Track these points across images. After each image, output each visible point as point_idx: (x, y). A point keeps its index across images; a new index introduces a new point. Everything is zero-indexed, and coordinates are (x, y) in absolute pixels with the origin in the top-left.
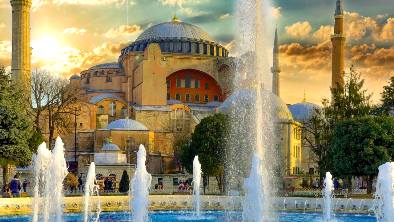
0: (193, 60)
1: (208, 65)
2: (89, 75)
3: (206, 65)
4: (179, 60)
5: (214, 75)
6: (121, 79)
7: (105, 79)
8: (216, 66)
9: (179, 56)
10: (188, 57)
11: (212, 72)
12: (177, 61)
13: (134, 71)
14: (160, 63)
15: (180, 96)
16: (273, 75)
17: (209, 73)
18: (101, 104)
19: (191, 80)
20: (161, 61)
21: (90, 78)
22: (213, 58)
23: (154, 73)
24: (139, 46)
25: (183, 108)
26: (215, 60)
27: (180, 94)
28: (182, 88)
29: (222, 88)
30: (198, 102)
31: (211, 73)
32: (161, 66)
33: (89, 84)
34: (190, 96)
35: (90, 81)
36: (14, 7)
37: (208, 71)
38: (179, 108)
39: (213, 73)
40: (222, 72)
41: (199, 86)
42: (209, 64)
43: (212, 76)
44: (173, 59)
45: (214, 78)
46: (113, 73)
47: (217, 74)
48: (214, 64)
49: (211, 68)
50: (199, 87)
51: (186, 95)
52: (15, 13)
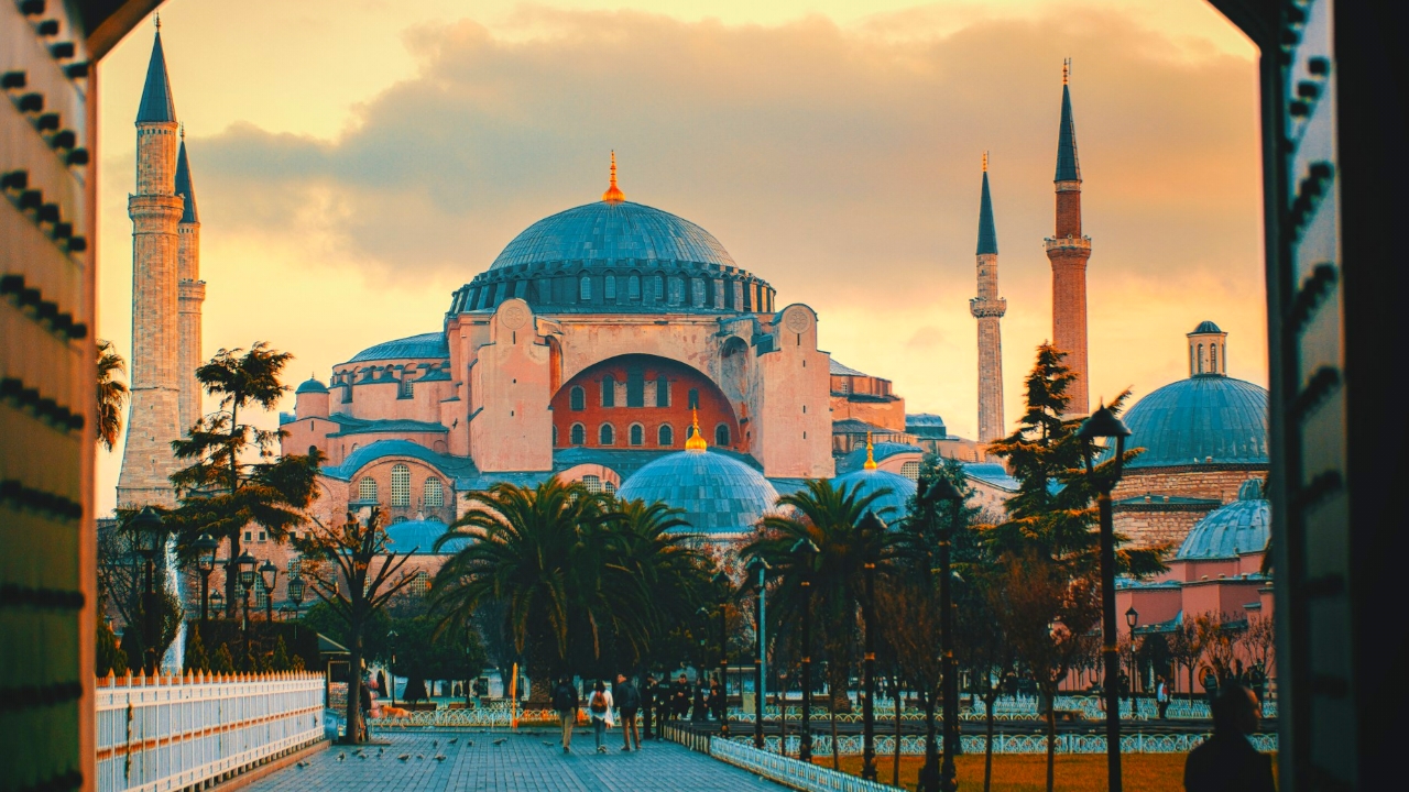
0: (643, 328)
1: (689, 339)
2: (353, 375)
3: (685, 339)
4: (602, 331)
5: (711, 368)
6: (438, 390)
7: (394, 388)
8: (713, 343)
9: (602, 320)
10: (629, 319)
11: (702, 360)
12: (596, 334)
13: (470, 368)
14: (531, 353)
15: (613, 432)
16: (980, 325)
17: (695, 364)
18: (367, 474)
19: (646, 383)
20: (533, 345)
21: (355, 388)
22: (704, 319)
23: (515, 381)
24: (493, 286)
25: (601, 476)
26: (711, 326)
27: (612, 426)
28: (620, 409)
29: (735, 403)
30: (668, 447)
31: (701, 363)
32: (536, 361)
33: (350, 404)
34: (643, 432)
35: (355, 397)
36: (137, 222)
37: (690, 358)
38: (589, 476)
39: (706, 363)
40: (734, 357)
41: (670, 399)
42: (694, 338)
43: (705, 371)
44: (587, 327)
45: (711, 377)
46: (418, 370)
47: (719, 363)
48: (709, 336)
49: (700, 347)
50: (670, 405)
51: (630, 428)
52: (140, 239)
